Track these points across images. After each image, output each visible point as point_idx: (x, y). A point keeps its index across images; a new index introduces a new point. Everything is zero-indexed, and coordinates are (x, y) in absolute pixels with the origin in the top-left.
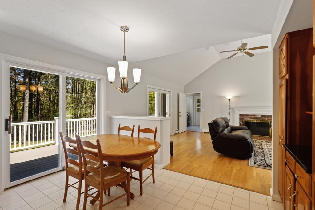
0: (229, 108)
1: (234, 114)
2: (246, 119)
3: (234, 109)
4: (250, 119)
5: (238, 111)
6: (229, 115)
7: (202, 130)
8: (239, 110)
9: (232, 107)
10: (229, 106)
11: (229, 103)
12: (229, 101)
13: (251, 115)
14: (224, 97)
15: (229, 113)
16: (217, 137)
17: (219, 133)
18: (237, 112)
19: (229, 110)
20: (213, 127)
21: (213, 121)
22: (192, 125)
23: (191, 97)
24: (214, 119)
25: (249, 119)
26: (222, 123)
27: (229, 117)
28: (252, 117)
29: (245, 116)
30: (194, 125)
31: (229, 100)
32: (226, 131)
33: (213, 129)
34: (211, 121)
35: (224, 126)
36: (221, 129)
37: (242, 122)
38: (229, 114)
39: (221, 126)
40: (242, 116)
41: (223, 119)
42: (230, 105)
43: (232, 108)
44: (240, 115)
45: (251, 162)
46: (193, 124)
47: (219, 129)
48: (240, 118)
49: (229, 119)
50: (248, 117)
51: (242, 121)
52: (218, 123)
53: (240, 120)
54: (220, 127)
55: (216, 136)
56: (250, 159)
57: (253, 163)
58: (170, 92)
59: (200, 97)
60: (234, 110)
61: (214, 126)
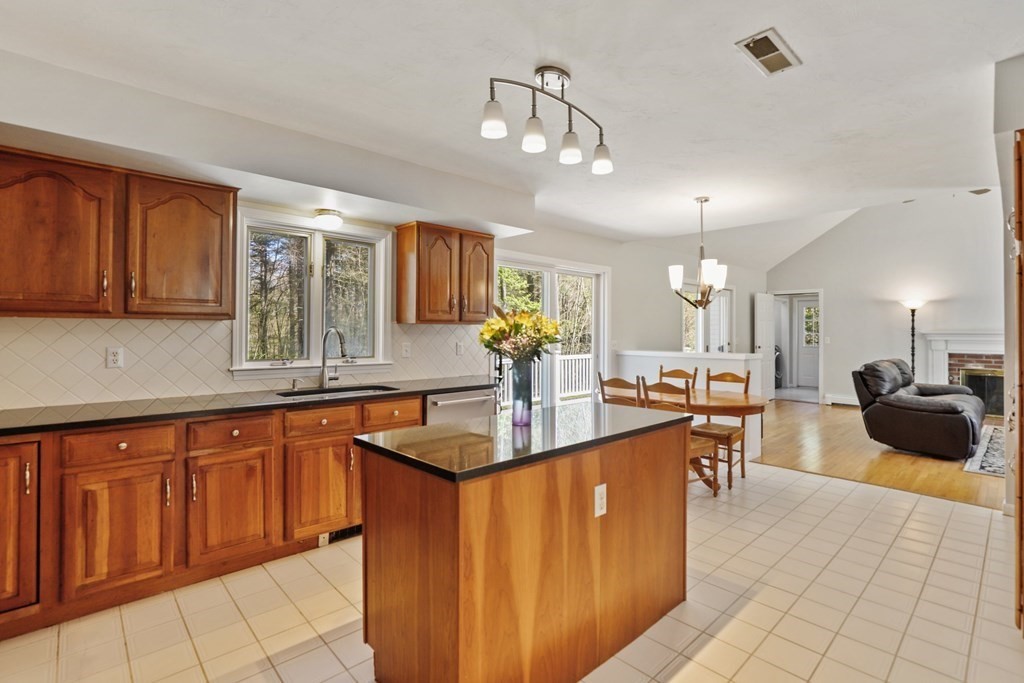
0: (913, 335)
1: (930, 352)
2: (971, 366)
3: (929, 338)
4: (986, 367)
5: (944, 343)
6: (913, 355)
7: (824, 397)
8: (946, 341)
9: (923, 331)
10: (913, 328)
11: (913, 321)
12: (913, 315)
13: (987, 357)
14: (896, 303)
15: (913, 348)
16: (878, 404)
17: (881, 395)
18: (942, 346)
19: (913, 341)
20: (864, 380)
21: (865, 365)
22: (789, 385)
23: (784, 303)
24: (869, 361)
25: (980, 367)
26: (891, 373)
27: (913, 361)
28: (990, 362)
29: (966, 359)
30: (795, 385)
31: (913, 311)
32: (902, 393)
33: (867, 386)
34: (859, 367)
35: (895, 379)
36: (887, 387)
37: (956, 377)
38: (913, 351)
39: (887, 379)
40: (956, 360)
41: (895, 363)
42: (915, 326)
43: (923, 335)
44: (951, 356)
45: (971, 465)
46: (791, 382)
47: (882, 386)
48: (950, 365)
49: (913, 368)
50: (978, 362)
51: (958, 374)
52: (878, 371)
53: (950, 370)
54: (884, 381)
55: (875, 402)
56: (970, 460)
57: (979, 467)
58: (731, 290)
59: (817, 300)
60: (930, 341)
61: (867, 380)
